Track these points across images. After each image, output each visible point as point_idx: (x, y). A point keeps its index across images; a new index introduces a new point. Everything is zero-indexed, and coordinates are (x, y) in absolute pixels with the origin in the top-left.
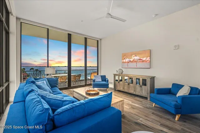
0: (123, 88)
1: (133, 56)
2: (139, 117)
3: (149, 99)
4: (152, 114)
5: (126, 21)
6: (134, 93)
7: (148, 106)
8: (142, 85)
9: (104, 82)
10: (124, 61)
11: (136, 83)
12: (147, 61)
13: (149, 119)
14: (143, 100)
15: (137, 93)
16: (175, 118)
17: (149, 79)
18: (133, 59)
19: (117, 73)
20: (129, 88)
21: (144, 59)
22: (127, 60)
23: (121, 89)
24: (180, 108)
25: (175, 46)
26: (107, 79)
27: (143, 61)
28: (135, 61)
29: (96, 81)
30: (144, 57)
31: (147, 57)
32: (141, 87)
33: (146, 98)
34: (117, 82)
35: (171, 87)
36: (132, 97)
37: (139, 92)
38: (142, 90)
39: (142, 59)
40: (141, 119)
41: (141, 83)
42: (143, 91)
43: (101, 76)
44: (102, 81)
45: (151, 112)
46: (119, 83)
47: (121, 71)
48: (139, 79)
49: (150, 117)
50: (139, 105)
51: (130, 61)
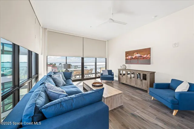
0: (126, 81)
1: (135, 53)
2: (136, 109)
3: (148, 92)
4: (149, 107)
5: (127, 23)
6: (136, 86)
7: (147, 98)
8: (142, 79)
9: (110, 76)
10: (127, 58)
11: (138, 78)
12: (148, 58)
13: (145, 112)
14: (144, 93)
15: (138, 87)
16: (172, 112)
17: (149, 74)
18: (135, 56)
19: (121, 68)
20: (131, 81)
21: (145, 56)
22: (130, 57)
23: (124, 82)
24: (178, 104)
25: (175, 44)
26: (112, 73)
27: (144, 58)
28: (137, 58)
29: (103, 74)
30: (145, 55)
31: (148, 55)
32: (141, 81)
33: (146, 91)
34: (121, 76)
35: (170, 82)
36: (133, 90)
37: (140, 86)
38: (142, 84)
39: (142, 56)
40: (138, 111)
41: (142, 78)
42: (144, 85)
43: (108, 70)
44: (109, 74)
45: (149, 104)
46: (122, 76)
47: (124, 67)
48: (140, 74)
49: (147, 110)
50: (138, 97)
51: (132, 58)
